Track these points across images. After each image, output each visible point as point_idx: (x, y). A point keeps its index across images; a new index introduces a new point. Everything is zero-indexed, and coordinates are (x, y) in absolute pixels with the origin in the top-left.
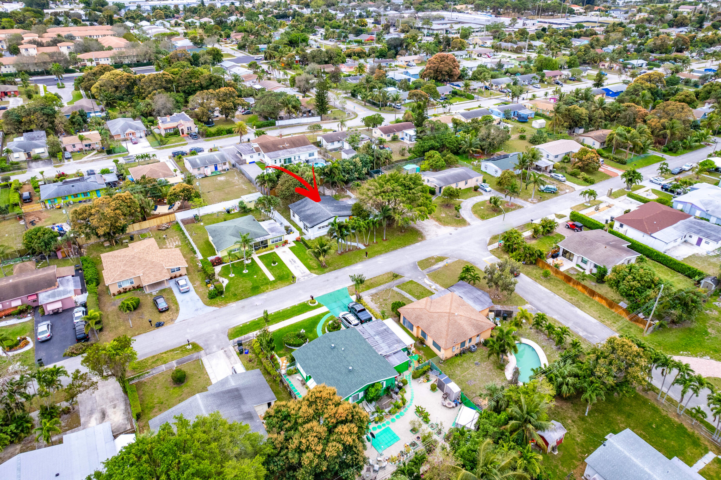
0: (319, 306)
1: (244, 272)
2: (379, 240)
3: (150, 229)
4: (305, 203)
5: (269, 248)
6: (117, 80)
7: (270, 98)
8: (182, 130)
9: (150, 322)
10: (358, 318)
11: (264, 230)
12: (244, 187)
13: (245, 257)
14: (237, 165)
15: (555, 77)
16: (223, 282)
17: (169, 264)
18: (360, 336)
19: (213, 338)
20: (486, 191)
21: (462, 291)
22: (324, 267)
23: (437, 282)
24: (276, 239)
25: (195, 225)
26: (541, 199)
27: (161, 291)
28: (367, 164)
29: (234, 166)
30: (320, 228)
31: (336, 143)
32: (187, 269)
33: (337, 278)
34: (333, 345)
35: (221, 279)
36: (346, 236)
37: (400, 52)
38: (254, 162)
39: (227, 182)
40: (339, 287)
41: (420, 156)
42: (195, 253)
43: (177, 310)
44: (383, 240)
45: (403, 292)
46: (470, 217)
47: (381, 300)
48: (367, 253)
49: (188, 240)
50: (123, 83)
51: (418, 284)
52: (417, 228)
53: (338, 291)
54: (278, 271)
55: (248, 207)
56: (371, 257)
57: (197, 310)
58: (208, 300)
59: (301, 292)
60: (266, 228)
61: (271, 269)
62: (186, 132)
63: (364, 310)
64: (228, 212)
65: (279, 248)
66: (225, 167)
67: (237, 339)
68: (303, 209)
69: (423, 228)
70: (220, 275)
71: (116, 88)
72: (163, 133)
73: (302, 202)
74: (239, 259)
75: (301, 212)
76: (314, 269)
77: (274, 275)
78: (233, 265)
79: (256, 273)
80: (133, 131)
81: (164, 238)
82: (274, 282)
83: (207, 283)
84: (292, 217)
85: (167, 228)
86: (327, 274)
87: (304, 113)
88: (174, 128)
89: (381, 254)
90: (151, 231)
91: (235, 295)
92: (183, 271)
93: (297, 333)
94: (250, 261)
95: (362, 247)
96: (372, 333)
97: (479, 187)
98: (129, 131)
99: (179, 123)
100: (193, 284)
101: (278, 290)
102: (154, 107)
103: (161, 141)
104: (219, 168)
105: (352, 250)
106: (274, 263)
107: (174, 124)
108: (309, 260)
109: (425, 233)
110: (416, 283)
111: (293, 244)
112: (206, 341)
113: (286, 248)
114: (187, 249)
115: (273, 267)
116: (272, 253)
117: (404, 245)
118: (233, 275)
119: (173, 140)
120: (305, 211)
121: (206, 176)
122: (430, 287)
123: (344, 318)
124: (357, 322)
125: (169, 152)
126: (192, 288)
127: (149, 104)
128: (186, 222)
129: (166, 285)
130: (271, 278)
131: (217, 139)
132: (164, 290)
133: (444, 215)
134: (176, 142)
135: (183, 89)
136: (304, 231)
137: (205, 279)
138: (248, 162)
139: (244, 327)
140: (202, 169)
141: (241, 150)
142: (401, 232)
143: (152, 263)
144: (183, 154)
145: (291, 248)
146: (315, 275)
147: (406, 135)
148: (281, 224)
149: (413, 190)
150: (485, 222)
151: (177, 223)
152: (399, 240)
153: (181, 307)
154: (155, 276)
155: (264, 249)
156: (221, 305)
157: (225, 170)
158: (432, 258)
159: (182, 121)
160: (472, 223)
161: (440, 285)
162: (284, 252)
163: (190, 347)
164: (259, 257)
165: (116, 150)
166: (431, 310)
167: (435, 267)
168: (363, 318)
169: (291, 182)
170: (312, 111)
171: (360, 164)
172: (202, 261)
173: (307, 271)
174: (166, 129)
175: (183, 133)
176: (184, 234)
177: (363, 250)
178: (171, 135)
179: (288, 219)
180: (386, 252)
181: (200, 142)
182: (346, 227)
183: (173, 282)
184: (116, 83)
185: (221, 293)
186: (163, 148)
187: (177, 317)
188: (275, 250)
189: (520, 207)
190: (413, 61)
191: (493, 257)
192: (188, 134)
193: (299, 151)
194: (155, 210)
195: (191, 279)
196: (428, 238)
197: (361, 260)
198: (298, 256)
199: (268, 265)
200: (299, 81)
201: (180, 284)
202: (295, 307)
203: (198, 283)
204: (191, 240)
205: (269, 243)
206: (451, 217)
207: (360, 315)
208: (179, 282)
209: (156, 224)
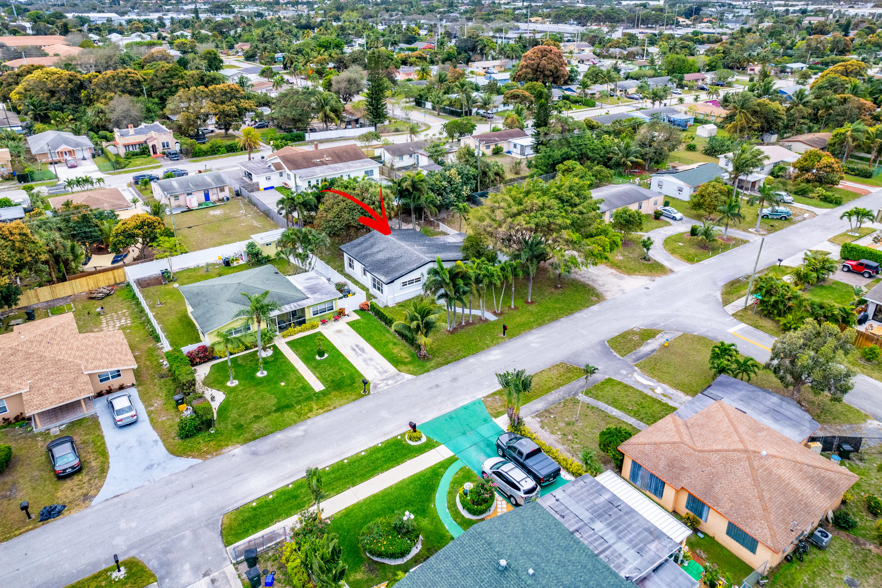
0: (430, 445)
1: (259, 374)
2: (520, 303)
3: (72, 298)
4: (372, 240)
5: (308, 323)
6: (53, 81)
7: (295, 97)
8: (154, 147)
9: (25, 508)
10: (529, 472)
11: (297, 290)
12: (255, 223)
13: (260, 343)
14: (245, 192)
15: (697, 80)
16: (213, 398)
17: (96, 363)
18: (557, 524)
19: (185, 543)
20: (674, 218)
21: (736, 396)
22: (425, 358)
23: (661, 380)
24: (322, 307)
25: (162, 287)
26: (772, 229)
27: (73, 424)
28: (468, 179)
29: (238, 194)
30: (404, 284)
31: (406, 157)
32: (137, 373)
33: (455, 379)
34: (503, 563)
35: (208, 393)
36: (464, 293)
37: (472, 59)
38: (272, 188)
39: (227, 218)
40: (465, 400)
41: (547, 173)
42: (157, 339)
43: (104, 470)
44: (527, 302)
45: (602, 405)
46: (668, 260)
47: (562, 425)
48: (505, 328)
49: (146, 315)
50: (62, 85)
51: (626, 386)
52: (582, 280)
53: (465, 408)
54: (330, 371)
55: (265, 254)
56: (513, 336)
57: (150, 467)
58: (178, 441)
59: (384, 414)
60: (300, 287)
61: (315, 367)
62: (160, 150)
63: (538, 451)
64: (227, 263)
65: (328, 325)
66: (222, 195)
67: (242, 544)
68: (368, 252)
69: (593, 281)
70: (208, 383)
71: (52, 93)
72: (122, 152)
73: (366, 240)
74: (247, 348)
75: (366, 256)
76: (405, 364)
77: (322, 379)
78: (234, 361)
79: (284, 377)
80: (71, 148)
81: (99, 314)
82: (323, 393)
83: (178, 403)
84: (347, 269)
85: (108, 295)
86: (432, 373)
87: (349, 123)
88: (140, 144)
89: (531, 328)
90: (74, 301)
91: (239, 427)
92: (128, 379)
93: (394, 521)
94: (270, 352)
95: (492, 318)
96: (586, 515)
97: (661, 214)
98: (63, 148)
99: (149, 135)
100: (147, 403)
101: (335, 412)
102: (110, 116)
103: (117, 162)
104: (213, 197)
105: (473, 324)
106: (321, 354)
107: (141, 138)
108: (391, 345)
109: (600, 289)
110: (619, 383)
111: (355, 317)
112: (166, 551)
113: (342, 323)
114: (142, 332)
115: (319, 363)
116: (315, 335)
117: (570, 311)
118: (236, 383)
119: (138, 162)
120: (372, 254)
121: (190, 210)
122: (653, 390)
123: (499, 475)
124: (530, 483)
125: (129, 177)
126: (143, 415)
127: (102, 112)
128: (143, 284)
129: (85, 412)
130: (318, 386)
131: (210, 159)
132: (80, 422)
133: (621, 258)
134: (142, 164)
135: (159, 93)
136: (374, 291)
137: (175, 393)
138: (262, 187)
139: (260, 507)
140: (181, 198)
141: (251, 169)
142: (556, 287)
143: (56, 362)
144: (152, 179)
145: (352, 324)
146: (409, 377)
147: (515, 146)
148: (329, 280)
149: (580, 207)
150: (696, 266)
151: (128, 285)
152: (557, 301)
153: (112, 461)
154: (58, 391)
155: (298, 328)
156: (207, 453)
157: (222, 200)
158: (631, 332)
159: (153, 134)
160: (676, 269)
161: (671, 386)
162: (339, 331)
163: (122, 573)
164: (288, 343)
165: (35, 177)
166: (699, 446)
167: (645, 349)
168: (542, 473)
169: (342, 205)
170: (361, 121)
171: (458, 179)
172: (168, 356)
173: (392, 369)
174: (126, 146)
175: (155, 153)
176: (138, 304)
177: (494, 323)
178: (135, 155)
179: (341, 270)
180: (540, 325)
181: (182, 163)
182: (465, 277)
183: (102, 402)
184: (50, 85)
185: (209, 423)
186: (120, 173)
187: (98, 489)
188: (321, 329)
189: (744, 242)
190: (494, 67)
191: (743, 325)
192: (164, 153)
193: (349, 167)
194: (85, 264)
195: (143, 396)
196: (608, 296)
197: (495, 342)
198: (369, 339)
199: (307, 360)
200: (338, 82)
201: (117, 407)
202: (375, 450)
203: (158, 403)
204: (151, 315)
205: (309, 315)
206: (635, 260)
207: (529, 463)
208: (114, 402)
209: (86, 289)
